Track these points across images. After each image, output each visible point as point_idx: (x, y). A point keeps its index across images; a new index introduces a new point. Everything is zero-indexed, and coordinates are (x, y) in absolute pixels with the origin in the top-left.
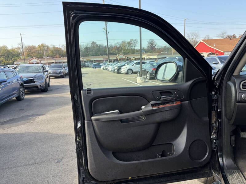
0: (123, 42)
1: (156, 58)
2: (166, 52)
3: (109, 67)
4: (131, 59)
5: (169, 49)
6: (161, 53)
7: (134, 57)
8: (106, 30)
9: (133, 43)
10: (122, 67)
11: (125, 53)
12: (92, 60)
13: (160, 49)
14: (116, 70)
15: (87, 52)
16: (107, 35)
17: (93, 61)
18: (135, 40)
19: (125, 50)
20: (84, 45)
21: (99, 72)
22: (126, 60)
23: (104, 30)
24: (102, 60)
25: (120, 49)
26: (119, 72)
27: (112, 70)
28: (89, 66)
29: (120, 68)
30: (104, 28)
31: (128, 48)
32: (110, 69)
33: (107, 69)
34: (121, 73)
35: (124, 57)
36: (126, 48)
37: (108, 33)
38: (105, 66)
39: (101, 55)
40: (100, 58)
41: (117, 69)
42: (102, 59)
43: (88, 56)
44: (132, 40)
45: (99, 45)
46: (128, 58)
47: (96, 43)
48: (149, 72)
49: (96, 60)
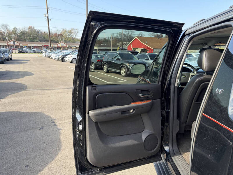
0: (64, 30)
1: (97, 49)
2: (106, 44)
3: (52, 55)
4: (73, 47)
5: (108, 42)
6: (101, 44)
7: (75, 46)
8: (48, 17)
9: (74, 32)
10: (66, 56)
11: (66, 42)
12: (29, 45)
13: (100, 41)
14: (60, 59)
15: (24, 37)
16: (48, 21)
17: (31, 46)
18: (76, 30)
19: (65, 38)
20: (20, 29)
21: (41, 60)
22: (67, 48)
23: (45, 16)
24: (41, 47)
25: (61, 37)
26: (63, 60)
27: (55, 59)
28: (27, 52)
29: (64, 56)
30: (45, 15)
31: (69, 37)
32: (54, 58)
33: (49, 57)
34: (66, 62)
35: (65, 45)
36: (67, 37)
37: (49, 20)
38: (47, 53)
39: (41, 41)
40: (38, 44)
41: (62, 57)
42: (41, 45)
43: (25, 41)
44: (73, 29)
45: (37, 31)
46: (69, 46)
47: (34, 28)
48: (95, 63)
49: (34, 46)
